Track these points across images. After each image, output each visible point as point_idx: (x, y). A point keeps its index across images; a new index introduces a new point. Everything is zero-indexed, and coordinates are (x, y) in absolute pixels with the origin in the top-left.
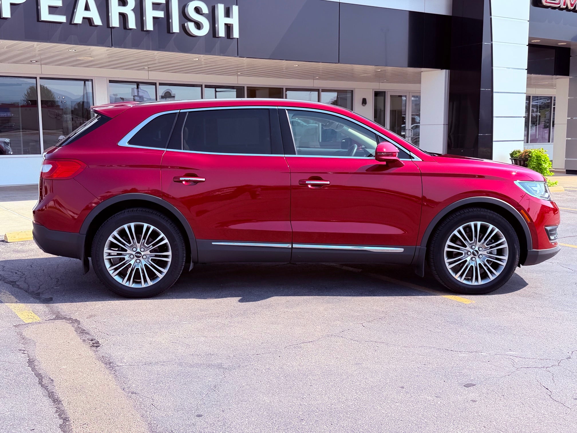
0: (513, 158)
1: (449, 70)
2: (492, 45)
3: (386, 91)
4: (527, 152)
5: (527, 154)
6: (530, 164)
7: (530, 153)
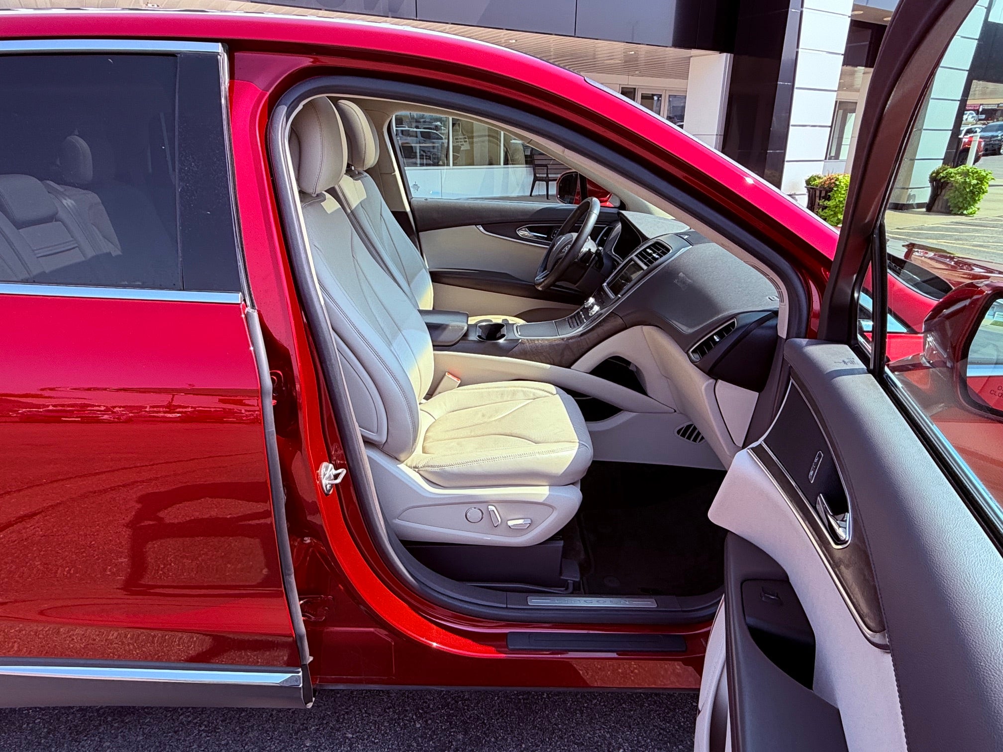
0: (810, 186)
1: (733, 55)
2: (801, 13)
3: (637, 87)
4: (832, 179)
5: (833, 181)
6: (835, 196)
7: (836, 180)
